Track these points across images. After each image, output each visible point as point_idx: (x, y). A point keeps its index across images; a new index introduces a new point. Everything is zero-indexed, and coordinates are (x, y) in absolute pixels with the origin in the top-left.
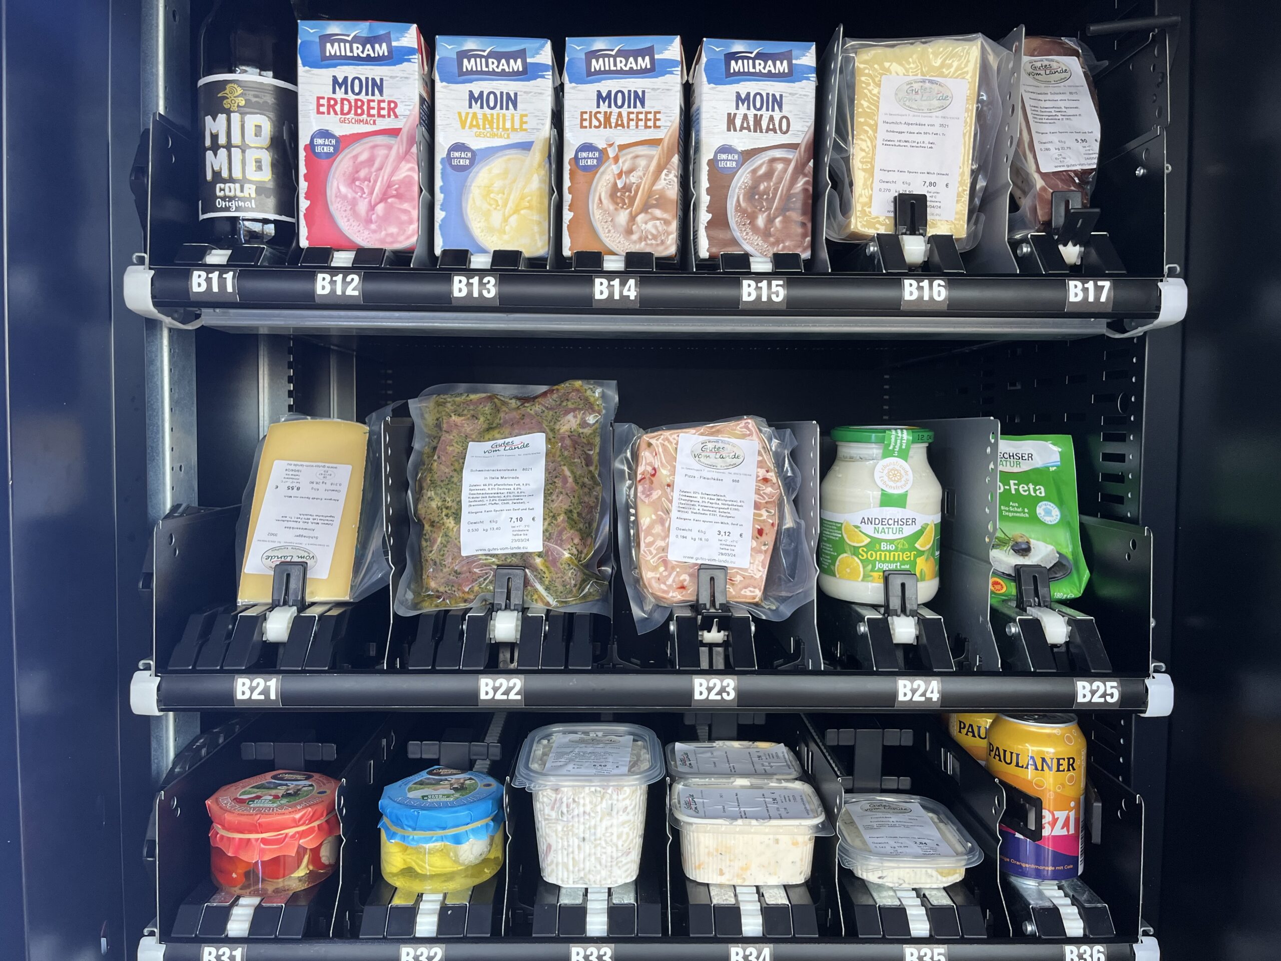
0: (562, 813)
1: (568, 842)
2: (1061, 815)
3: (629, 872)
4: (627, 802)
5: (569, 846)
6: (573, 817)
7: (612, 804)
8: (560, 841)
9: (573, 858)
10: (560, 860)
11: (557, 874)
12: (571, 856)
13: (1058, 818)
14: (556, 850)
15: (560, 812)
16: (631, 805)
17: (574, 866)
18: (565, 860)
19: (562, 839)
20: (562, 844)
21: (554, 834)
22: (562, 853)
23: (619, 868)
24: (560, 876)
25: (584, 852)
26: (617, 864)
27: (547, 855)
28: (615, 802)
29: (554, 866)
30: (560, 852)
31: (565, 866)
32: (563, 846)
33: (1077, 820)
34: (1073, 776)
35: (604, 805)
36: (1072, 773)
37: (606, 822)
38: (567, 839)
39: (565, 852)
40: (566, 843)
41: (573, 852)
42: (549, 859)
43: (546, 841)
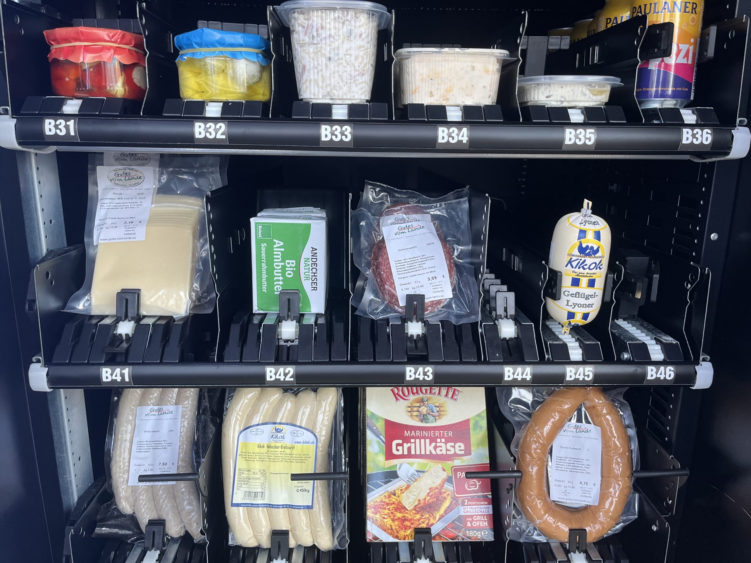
0: (313, 36)
1: (318, 61)
2: (684, 47)
3: (363, 90)
4: (363, 29)
5: (318, 64)
6: (321, 40)
7: (351, 30)
8: (311, 61)
9: (322, 75)
10: (312, 77)
11: (310, 90)
12: (320, 74)
13: (681, 49)
14: (309, 70)
15: (311, 36)
16: (365, 33)
17: (322, 82)
18: (316, 77)
19: (313, 59)
20: (314, 63)
21: (307, 56)
22: (314, 71)
23: (356, 86)
24: (312, 91)
25: (330, 70)
26: (354, 82)
27: (302, 75)
28: (353, 28)
29: (308, 83)
30: (312, 71)
31: (316, 82)
32: (314, 66)
33: (694, 54)
34: (694, 18)
35: (345, 29)
36: (693, 15)
37: (346, 45)
38: (317, 59)
39: (316, 71)
40: (316, 63)
41: (322, 70)
42: (304, 78)
43: (301, 63)
